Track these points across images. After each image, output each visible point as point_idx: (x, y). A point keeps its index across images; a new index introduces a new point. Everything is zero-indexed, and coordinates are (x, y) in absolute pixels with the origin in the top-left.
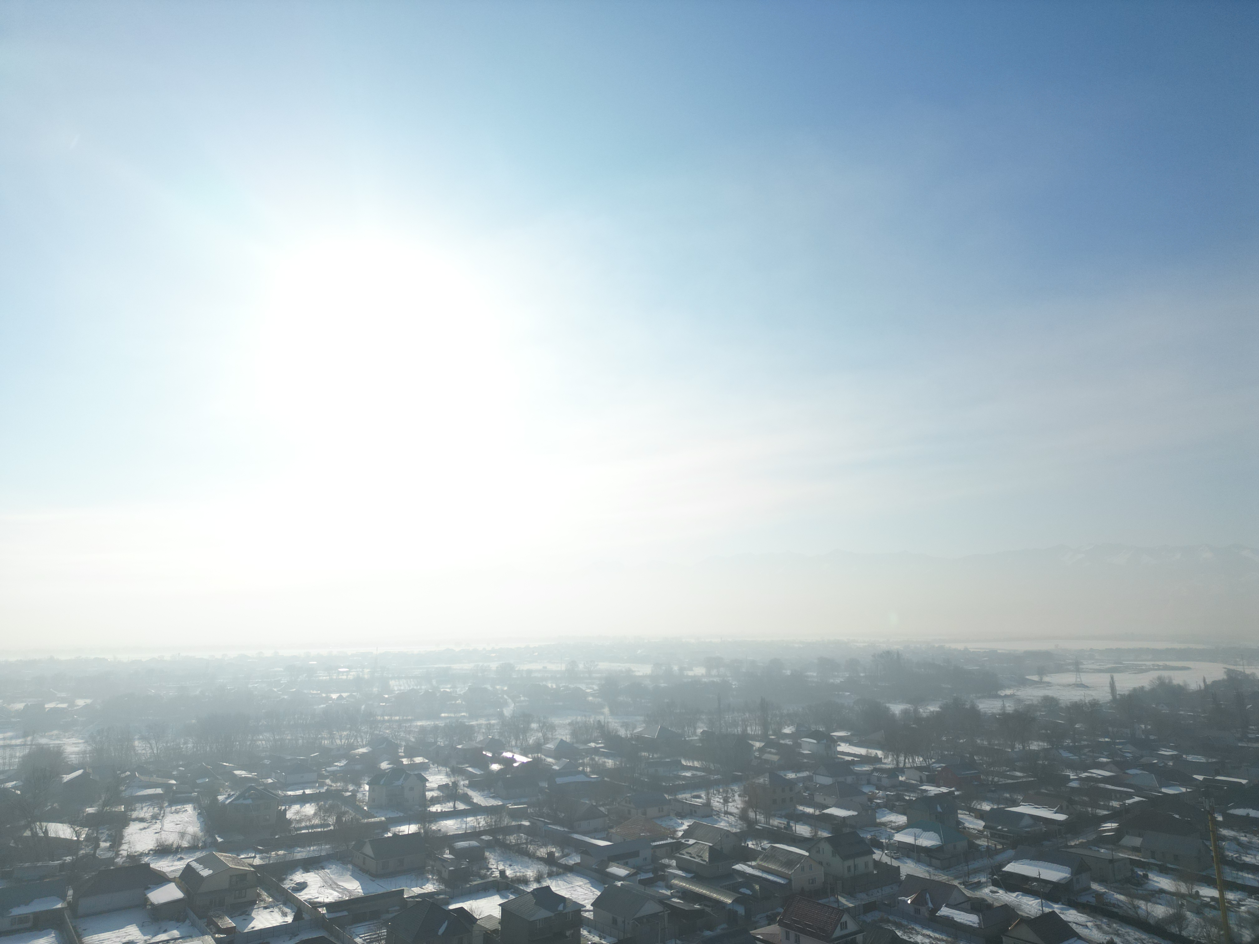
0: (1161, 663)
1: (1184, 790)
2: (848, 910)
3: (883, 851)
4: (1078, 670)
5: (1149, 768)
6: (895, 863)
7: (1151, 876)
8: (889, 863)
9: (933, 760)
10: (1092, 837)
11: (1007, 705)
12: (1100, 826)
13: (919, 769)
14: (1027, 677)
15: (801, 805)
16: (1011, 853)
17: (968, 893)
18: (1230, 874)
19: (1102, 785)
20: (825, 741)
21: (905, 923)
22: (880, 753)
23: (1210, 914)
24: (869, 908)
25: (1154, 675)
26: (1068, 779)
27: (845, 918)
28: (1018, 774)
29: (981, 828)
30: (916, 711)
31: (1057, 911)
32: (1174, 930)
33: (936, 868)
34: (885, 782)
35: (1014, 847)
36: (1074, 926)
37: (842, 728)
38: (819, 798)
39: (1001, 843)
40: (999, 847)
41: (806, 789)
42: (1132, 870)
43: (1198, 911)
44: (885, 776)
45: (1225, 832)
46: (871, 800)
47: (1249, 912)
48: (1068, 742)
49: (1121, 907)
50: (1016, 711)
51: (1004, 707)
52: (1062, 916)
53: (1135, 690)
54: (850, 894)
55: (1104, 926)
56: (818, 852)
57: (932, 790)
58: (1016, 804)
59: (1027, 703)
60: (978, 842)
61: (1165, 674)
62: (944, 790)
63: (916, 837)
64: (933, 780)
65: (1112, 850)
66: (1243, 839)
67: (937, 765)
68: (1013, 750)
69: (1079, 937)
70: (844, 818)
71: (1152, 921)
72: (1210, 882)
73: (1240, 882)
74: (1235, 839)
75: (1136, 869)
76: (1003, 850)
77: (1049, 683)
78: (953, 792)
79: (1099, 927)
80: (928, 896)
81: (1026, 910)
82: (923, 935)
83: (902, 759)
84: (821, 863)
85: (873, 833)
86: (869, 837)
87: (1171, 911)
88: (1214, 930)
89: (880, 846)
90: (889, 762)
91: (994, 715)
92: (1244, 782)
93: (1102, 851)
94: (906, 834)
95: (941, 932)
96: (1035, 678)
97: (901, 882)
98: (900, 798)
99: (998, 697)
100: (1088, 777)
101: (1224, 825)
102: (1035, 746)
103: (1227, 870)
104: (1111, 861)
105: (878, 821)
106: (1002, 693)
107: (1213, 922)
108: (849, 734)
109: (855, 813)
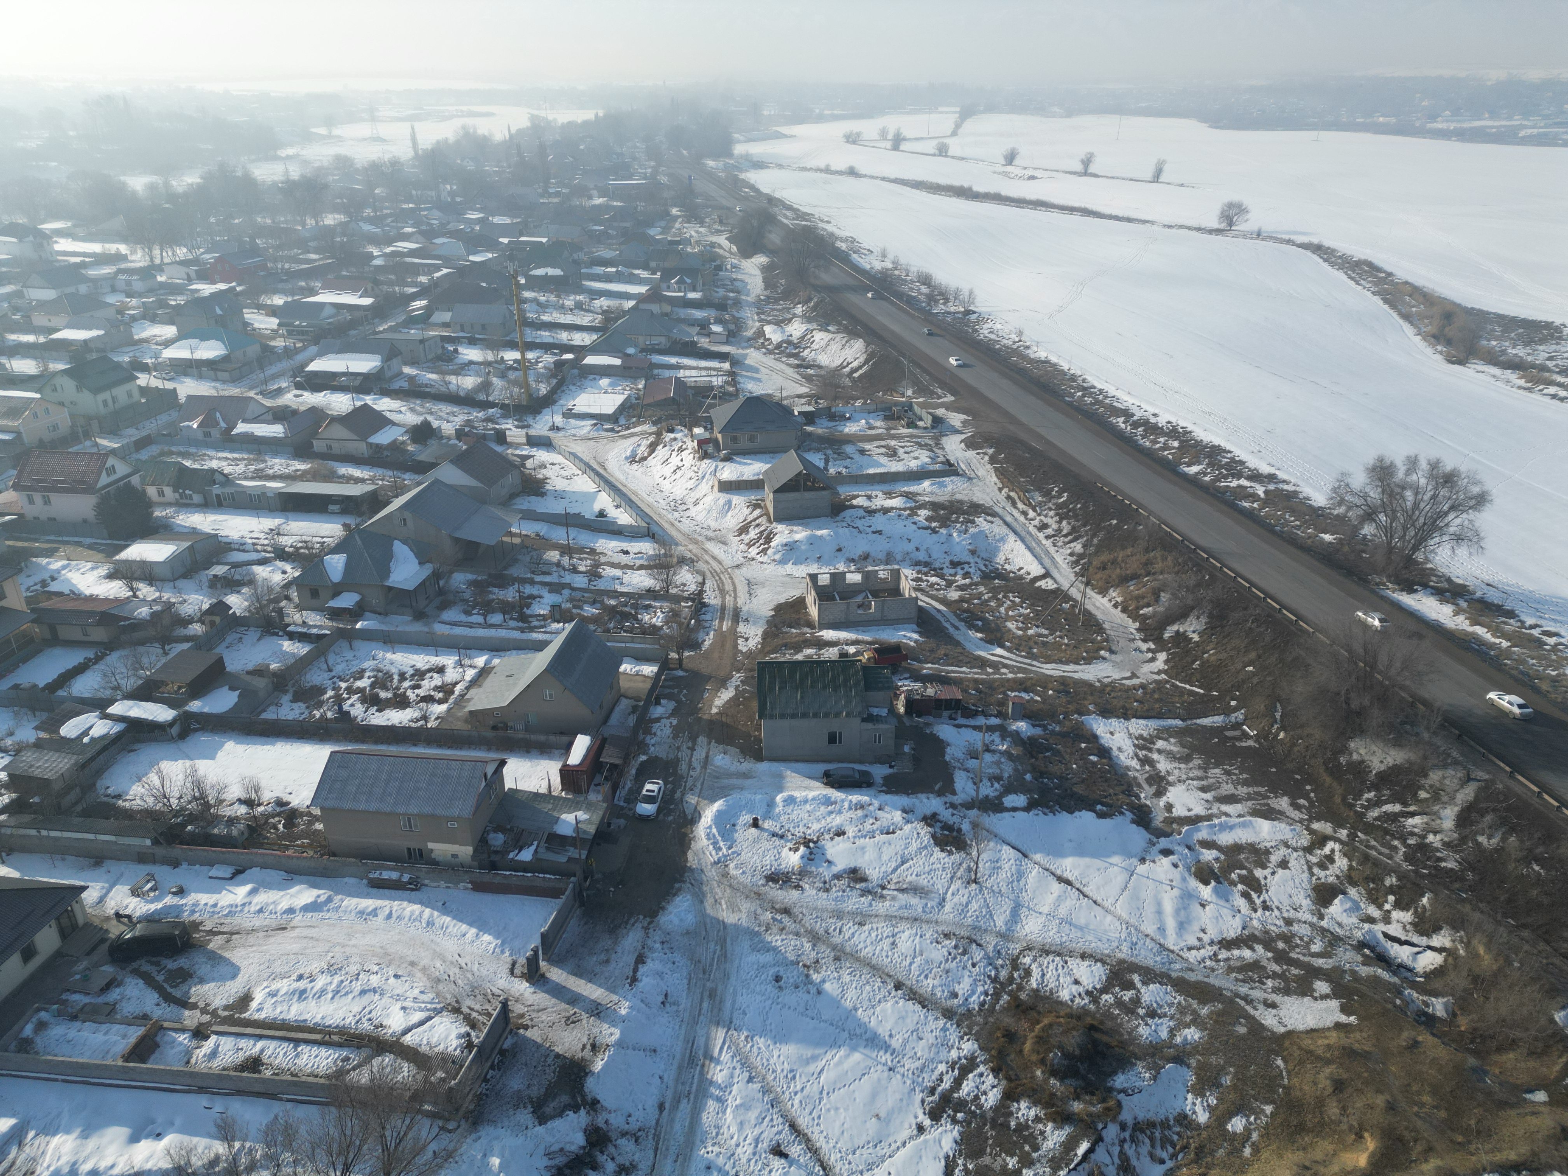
0: (464, 108)
1: (490, 255)
2: (113, 452)
3: (150, 373)
4: (374, 119)
5: (455, 234)
6: (169, 385)
7: (460, 349)
8: (161, 386)
9: (202, 250)
10: (402, 318)
11: (291, 169)
12: (408, 305)
13: (184, 263)
14: (313, 130)
15: (12, 332)
16: (313, 349)
17: (268, 403)
18: (531, 335)
19: (408, 260)
20: (31, 238)
21: (193, 450)
22: (123, 249)
23: (512, 375)
24: (142, 444)
25: (458, 123)
26: (371, 257)
27: (111, 461)
28: (313, 256)
29: (275, 327)
30: (166, 184)
31: (370, 403)
32: (482, 397)
33: (224, 382)
34: (138, 285)
35: (316, 343)
36: (388, 415)
37: (57, 217)
38: (39, 320)
39: (300, 340)
40: (299, 345)
41: (16, 309)
42: (443, 347)
43: (503, 376)
44: (135, 278)
45: (527, 294)
46: (120, 312)
47: (545, 368)
48: (368, 212)
49: (432, 386)
50: (302, 176)
51: (287, 171)
52: (375, 407)
53: (438, 142)
54: (113, 432)
55: (418, 408)
56: (55, 390)
57: (206, 289)
58: (313, 292)
59: (316, 165)
60: (273, 343)
61: (469, 121)
62: (222, 286)
63: (192, 350)
64: (205, 276)
65: (422, 329)
66: (542, 299)
67: (207, 256)
68: (303, 227)
69: (394, 424)
70: (85, 341)
71: (462, 394)
72: (512, 345)
73: (538, 340)
74: (536, 300)
75: (446, 346)
76: (304, 348)
77: (340, 137)
78: (234, 288)
79: (412, 410)
80: (218, 415)
81: (337, 409)
82: (219, 459)
83: (157, 252)
84: (62, 404)
85: (131, 354)
86: (127, 359)
87: (479, 380)
88: (516, 390)
89: (145, 368)
90: (138, 259)
91: (275, 184)
92: (544, 240)
93: (413, 332)
94: (179, 348)
95: (241, 451)
96: (323, 131)
97: (181, 406)
98: (163, 304)
99: (277, 158)
100: (393, 252)
101: (528, 287)
102: (330, 220)
103: (528, 331)
104: (422, 341)
105: (136, 337)
106: (283, 153)
107: (515, 383)
108: (69, 224)
109: (101, 332)
